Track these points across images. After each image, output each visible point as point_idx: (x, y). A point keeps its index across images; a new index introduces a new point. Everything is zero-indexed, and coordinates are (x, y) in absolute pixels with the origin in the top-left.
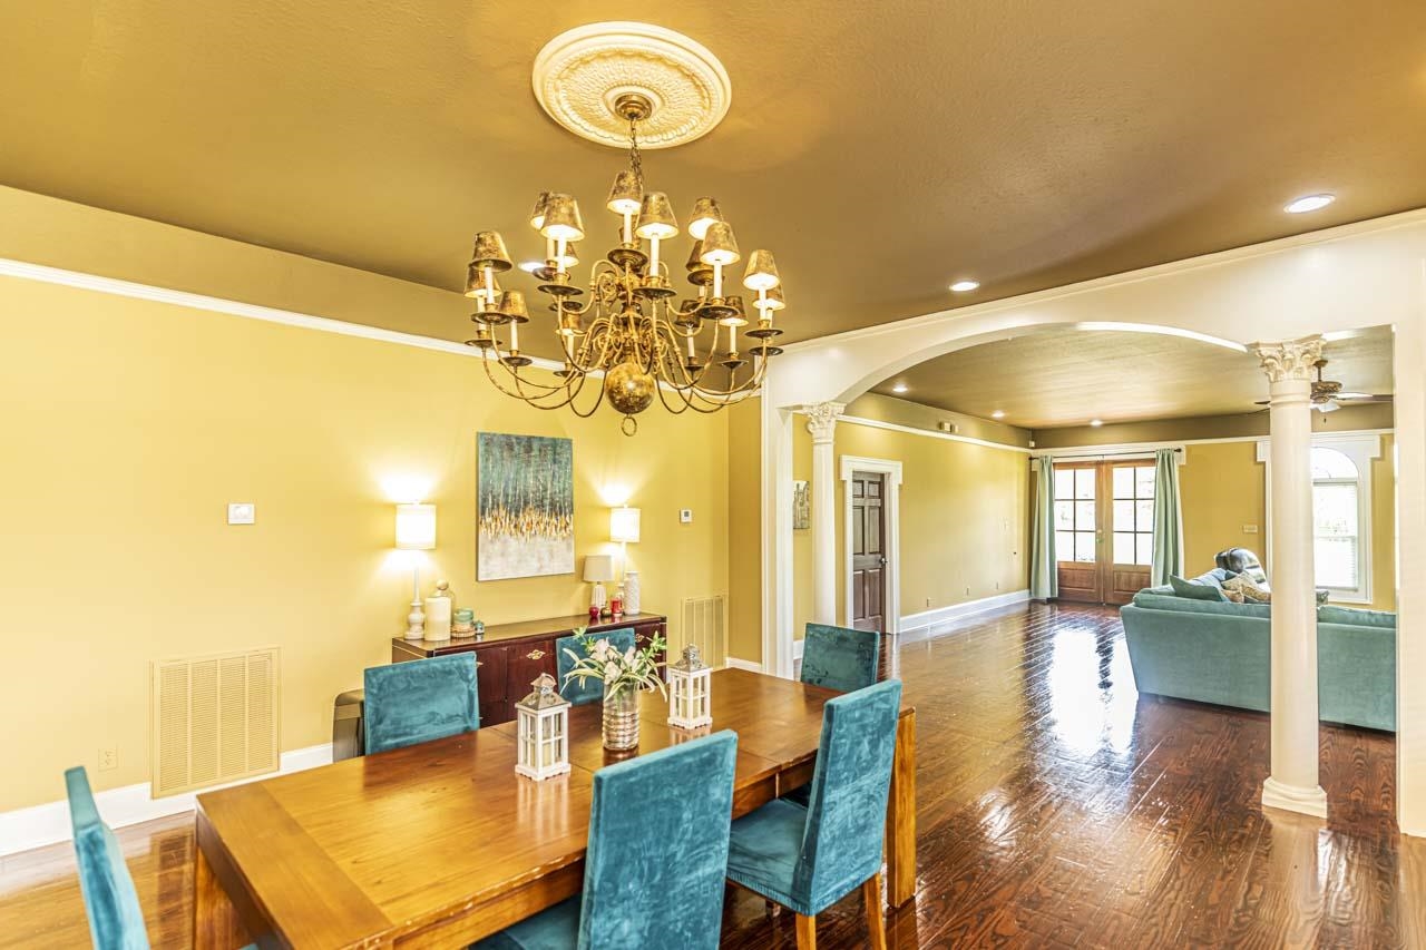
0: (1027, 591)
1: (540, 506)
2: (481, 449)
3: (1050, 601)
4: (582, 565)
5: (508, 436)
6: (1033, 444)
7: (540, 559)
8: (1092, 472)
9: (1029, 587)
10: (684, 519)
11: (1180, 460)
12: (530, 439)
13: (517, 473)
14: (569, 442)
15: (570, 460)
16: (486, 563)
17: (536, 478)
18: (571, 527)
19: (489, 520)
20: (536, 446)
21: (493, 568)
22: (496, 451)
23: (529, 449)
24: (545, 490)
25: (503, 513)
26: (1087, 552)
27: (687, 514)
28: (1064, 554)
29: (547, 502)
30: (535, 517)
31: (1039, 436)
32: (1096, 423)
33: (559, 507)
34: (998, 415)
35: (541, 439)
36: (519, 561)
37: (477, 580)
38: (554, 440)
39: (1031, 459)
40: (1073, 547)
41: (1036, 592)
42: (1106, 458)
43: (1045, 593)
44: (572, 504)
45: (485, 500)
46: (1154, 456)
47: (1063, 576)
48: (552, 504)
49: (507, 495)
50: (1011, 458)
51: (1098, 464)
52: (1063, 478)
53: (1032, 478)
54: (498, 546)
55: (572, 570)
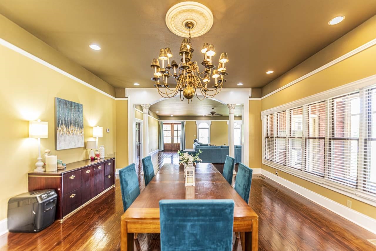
0: (158, 149)
1: (75, 125)
2: (57, 103)
3: (162, 151)
4: (85, 144)
5: (65, 100)
6: (159, 119)
7: (75, 143)
8: (170, 125)
9: (159, 148)
10: (108, 131)
11: (185, 123)
12: (72, 102)
13: (68, 113)
14: (82, 105)
15: (82, 111)
16: (59, 143)
17: (73, 116)
18: (83, 132)
19: (60, 129)
20: (73, 105)
21: (61, 146)
22: (62, 105)
23: (71, 106)
24: (76, 120)
25: (64, 126)
26: (169, 141)
27: (108, 130)
28: (165, 142)
29: (77, 124)
30: (73, 129)
31: (160, 117)
32: (172, 116)
33: (80, 125)
34: (157, 112)
35: (75, 103)
36: (69, 143)
37: (56, 149)
38: (78, 104)
39: (159, 122)
40: (167, 140)
41: (160, 150)
42: (173, 123)
43: (162, 149)
44: (83, 125)
45: (59, 122)
46: (181, 123)
47: (165, 146)
48: (78, 125)
49: (65, 121)
50: (154, 121)
51: (171, 124)
52: (165, 126)
53: (159, 126)
54: (63, 138)
55: (84, 146)
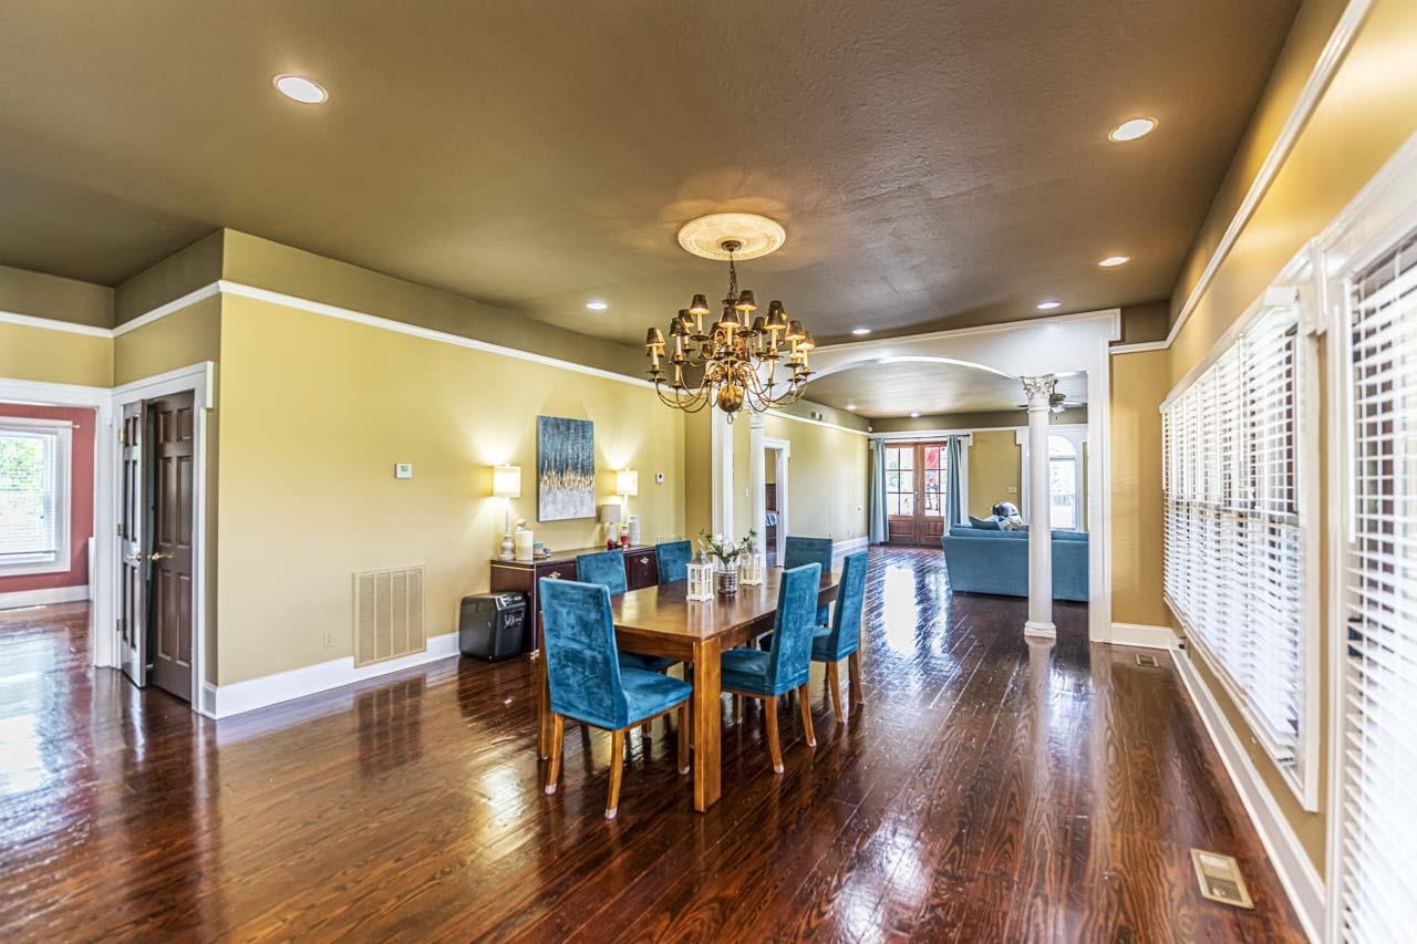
0: (866, 538)
1: (575, 468)
2: (541, 428)
3: (882, 544)
4: (600, 511)
5: (556, 419)
6: (871, 429)
7: (575, 507)
8: (911, 450)
9: (869, 534)
10: (659, 480)
11: (967, 443)
12: (569, 421)
13: (562, 445)
14: (592, 423)
15: (592, 437)
16: (545, 507)
17: (573, 449)
18: (593, 484)
19: (546, 478)
20: (572, 426)
21: (548, 513)
22: (550, 429)
23: (568, 428)
24: (578, 457)
25: (554, 473)
26: (908, 510)
27: (660, 476)
28: (892, 511)
29: (579, 466)
30: (572, 477)
31: (876, 423)
32: (915, 415)
33: (586, 469)
34: (851, 408)
35: (575, 421)
36: (563, 508)
37: (538, 520)
38: (583, 422)
39: (869, 440)
40: (898, 504)
41: (874, 539)
42: (921, 440)
43: (881, 537)
44: (593, 469)
45: (544, 464)
46: (950, 439)
47: (891, 527)
48: (583, 467)
49: (555, 461)
50: (858, 439)
51: (916, 444)
52: (891, 454)
53: (870, 454)
54: (550, 497)
55: (594, 515)
